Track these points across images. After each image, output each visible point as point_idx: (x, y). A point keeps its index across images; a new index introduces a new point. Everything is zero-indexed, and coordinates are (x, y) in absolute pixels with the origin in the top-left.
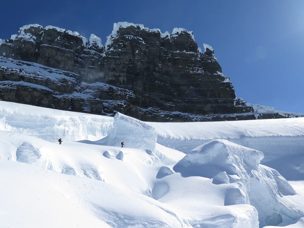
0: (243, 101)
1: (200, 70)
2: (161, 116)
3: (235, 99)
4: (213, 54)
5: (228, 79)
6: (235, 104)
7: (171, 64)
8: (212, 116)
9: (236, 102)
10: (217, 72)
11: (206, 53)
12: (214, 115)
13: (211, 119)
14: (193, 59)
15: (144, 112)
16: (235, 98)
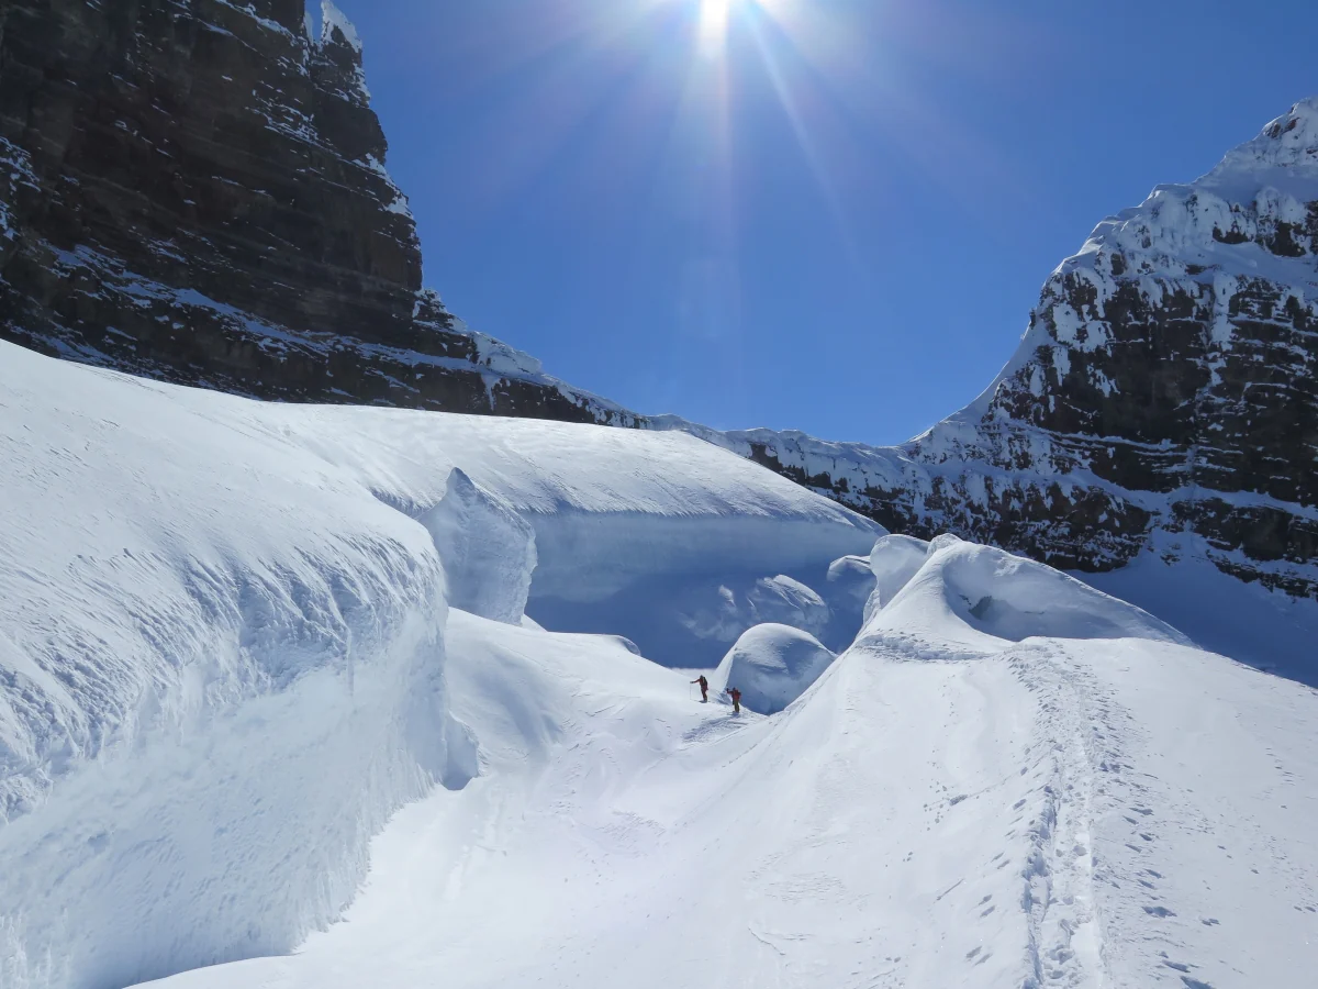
0: (442, 307)
1: (304, 123)
2: (136, 301)
3: (418, 294)
4: (360, 66)
5: (403, 200)
6: (416, 312)
7: (188, 54)
8: (330, 342)
9: (421, 307)
10: (369, 156)
11: (329, 49)
12: (339, 342)
13: (327, 355)
14: (283, 63)
15: (66, 271)
16: (419, 288)
